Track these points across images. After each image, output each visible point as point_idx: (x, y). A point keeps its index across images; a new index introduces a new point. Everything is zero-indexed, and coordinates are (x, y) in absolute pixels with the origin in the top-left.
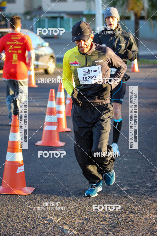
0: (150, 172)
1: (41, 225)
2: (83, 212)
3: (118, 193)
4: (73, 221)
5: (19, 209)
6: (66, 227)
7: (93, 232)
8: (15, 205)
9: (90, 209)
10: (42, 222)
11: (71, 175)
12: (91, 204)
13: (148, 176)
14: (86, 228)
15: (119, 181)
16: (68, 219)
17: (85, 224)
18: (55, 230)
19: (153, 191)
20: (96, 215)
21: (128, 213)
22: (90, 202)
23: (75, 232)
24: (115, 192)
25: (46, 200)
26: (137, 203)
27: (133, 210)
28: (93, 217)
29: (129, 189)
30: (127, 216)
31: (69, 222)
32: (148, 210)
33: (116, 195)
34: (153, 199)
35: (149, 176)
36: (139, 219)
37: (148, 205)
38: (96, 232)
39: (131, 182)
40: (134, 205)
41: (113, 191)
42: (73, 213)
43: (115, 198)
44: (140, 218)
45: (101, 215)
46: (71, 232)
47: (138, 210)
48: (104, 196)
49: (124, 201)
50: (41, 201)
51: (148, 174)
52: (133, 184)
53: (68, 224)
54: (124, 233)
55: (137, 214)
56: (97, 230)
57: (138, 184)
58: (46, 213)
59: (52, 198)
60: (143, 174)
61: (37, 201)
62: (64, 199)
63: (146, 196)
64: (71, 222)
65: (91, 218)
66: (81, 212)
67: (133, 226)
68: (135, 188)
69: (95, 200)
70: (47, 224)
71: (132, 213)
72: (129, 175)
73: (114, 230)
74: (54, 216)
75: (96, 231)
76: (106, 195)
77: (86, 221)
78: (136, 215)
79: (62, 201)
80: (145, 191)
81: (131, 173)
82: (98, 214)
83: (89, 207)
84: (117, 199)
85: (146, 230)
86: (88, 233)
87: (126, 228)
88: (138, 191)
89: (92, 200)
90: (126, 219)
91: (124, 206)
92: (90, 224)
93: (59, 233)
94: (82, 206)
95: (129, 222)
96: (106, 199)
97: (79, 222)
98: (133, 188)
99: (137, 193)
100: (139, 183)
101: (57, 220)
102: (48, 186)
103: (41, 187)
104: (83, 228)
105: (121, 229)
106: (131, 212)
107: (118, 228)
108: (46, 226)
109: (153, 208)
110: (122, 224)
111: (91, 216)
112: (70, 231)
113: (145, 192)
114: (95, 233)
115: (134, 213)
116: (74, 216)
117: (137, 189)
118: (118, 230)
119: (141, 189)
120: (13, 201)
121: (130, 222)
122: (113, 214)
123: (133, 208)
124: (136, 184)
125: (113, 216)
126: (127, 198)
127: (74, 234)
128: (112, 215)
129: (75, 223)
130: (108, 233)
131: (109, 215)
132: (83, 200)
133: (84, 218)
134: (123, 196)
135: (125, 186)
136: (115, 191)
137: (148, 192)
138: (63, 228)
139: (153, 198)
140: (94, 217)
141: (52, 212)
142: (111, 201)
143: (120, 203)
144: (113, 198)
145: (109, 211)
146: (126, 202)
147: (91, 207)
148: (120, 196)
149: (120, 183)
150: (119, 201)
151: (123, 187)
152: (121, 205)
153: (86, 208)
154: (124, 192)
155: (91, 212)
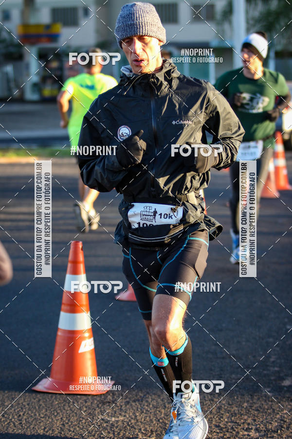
3: (275, 390)
5: (84, 421)
8: (76, 413)
9: (219, 421)
12: (221, 412)
15: (276, 369)
20: (231, 432)
22: (220, 409)
25: (136, 405)
28: (225, 437)
43: (269, 401)
45: (241, 433)
48: (247, 398)
49: (285, 406)
50: (126, 406)
58: (135, 428)
59: (147, 401)
61: (118, 407)
76: (251, 395)
79: (165, 407)
82: (235, 431)
83: (217, 418)
84: (272, 402)
89: (224, 405)
91: (285, 416)
96: (251, 402)
103: (127, 380)
120: (72, 406)
122: (265, 431)
125: (264, 435)
128: (262, 433)
131: (257, 434)
132: (206, 404)
134: (284, 397)
135: (288, 378)
136: (269, 387)
141: (146, 426)
142: (260, 407)
143: (278, 409)
144: (265, 401)
145: (257, 425)
146: (289, 408)
147: (222, 417)
148: (278, 396)
149: (278, 372)
150: (275, 406)
151: (284, 379)
152: (280, 414)
153: (212, 420)
154: (285, 389)
155: (222, 428)
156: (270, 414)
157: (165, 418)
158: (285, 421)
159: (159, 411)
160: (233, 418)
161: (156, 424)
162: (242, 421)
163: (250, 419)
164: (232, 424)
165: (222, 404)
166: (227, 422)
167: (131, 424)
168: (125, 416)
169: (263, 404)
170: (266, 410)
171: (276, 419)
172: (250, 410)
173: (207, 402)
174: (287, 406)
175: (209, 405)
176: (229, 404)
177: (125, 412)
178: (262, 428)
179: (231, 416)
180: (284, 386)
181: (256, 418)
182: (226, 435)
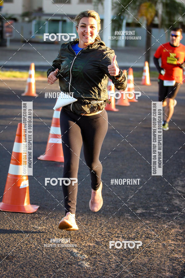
0: (166, 195)
2: (93, 234)
3: (132, 215)
4: (83, 245)
6: (75, 251)
7: (106, 257)
9: (101, 231)
13: (165, 199)
14: (98, 253)
15: (132, 203)
16: (77, 241)
17: (96, 248)
18: (63, 252)
19: (171, 215)
20: (108, 238)
21: (144, 238)
22: (101, 224)
23: (85, 256)
24: (128, 215)
25: (53, 220)
26: (153, 227)
27: (150, 235)
29: (144, 212)
30: (143, 241)
32: (166, 235)
33: (130, 217)
36: (157, 245)
37: (166, 231)
38: (110, 257)
39: (146, 204)
40: (150, 230)
41: (127, 213)
42: (82, 235)
43: (129, 221)
45: (114, 239)
46: (82, 255)
47: (154, 236)
48: (116, 219)
50: (47, 220)
51: (165, 196)
52: (148, 207)
53: (77, 247)
54: (140, 259)
55: (154, 239)
56: (110, 255)
57: (154, 207)
58: (52, 234)
60: (159, 197)
61: (42, 221)
63: (164, 220)
64: (80, 245)
65: (103, 242)
67: (149, 252)
68: (151, 212)
72: (144, 197)
73: (129, 256)
75: (109, 256)
76: (119, 218)
77: (98, 245)
78: (153, 241)
80: (162, 215)
81: (146, 194)
82: (110, 237)
84: (131, 222)
85: (165, 258)
86: (100, 258)
87: (143, 254)
88: (155, 215)
89: (103, 222)
90: (142, 245)
91: (139, 230)
92: (102, 248)
93: (68, 256)
94: (92, 228)
95: (146, 248)
96: (119, 221)
97: (89, 246)
98: (149, 211)
99: (154, 216)
100: (154, 206)
104: (94, 252)
105: (137, 255)
106: (147, 237)
107: (133, 253)
109: (172, 234)
112: (80, 255)
114: (108, 259)
115: (150, 238)
116: (84, 238)
117: (152, 213)
118: (134, 256)
119: (158, 213)
122: (128, 238)
123: (150, 232)
124: (151, 207)
127: (84, 258)
129: (85, 246)
130: (122, 259)
131: (123, 240)
132: (93, 221)
133: (95, 241)
135: (140, 209)
136: (129, 213)
137: (166, 216)
142: (124, 224)
143: (135, 226)
144: (127, 221)
145: (123, 235)
146: (141, 226)
147: (103, 229)
148: (134, 219)
149: (134, 205)
151: (137, 209)
152: (136, 229)
153: (97, 231)
154: (138, 214)
155: (103, 235)
156: (130, 229)
158: (139, 233)
160: (109, 230)
161: (65, 232)
162: (114, 232)
163: (119, 231)
164: (109, 233)
165: (102, 222)
166: (105, 232)
167: (50, 231)
168: (46, 226)
169: (126, 223)
170: (128, 226)
171: (134, 232)
172: (119, 226)
173: (93, 220)
174: (140, 225)
175: (95, 222)
177: (46, 224)
178: (126, 236)
179: (108, 229)
181: (122, 231)
182: (105, 239)
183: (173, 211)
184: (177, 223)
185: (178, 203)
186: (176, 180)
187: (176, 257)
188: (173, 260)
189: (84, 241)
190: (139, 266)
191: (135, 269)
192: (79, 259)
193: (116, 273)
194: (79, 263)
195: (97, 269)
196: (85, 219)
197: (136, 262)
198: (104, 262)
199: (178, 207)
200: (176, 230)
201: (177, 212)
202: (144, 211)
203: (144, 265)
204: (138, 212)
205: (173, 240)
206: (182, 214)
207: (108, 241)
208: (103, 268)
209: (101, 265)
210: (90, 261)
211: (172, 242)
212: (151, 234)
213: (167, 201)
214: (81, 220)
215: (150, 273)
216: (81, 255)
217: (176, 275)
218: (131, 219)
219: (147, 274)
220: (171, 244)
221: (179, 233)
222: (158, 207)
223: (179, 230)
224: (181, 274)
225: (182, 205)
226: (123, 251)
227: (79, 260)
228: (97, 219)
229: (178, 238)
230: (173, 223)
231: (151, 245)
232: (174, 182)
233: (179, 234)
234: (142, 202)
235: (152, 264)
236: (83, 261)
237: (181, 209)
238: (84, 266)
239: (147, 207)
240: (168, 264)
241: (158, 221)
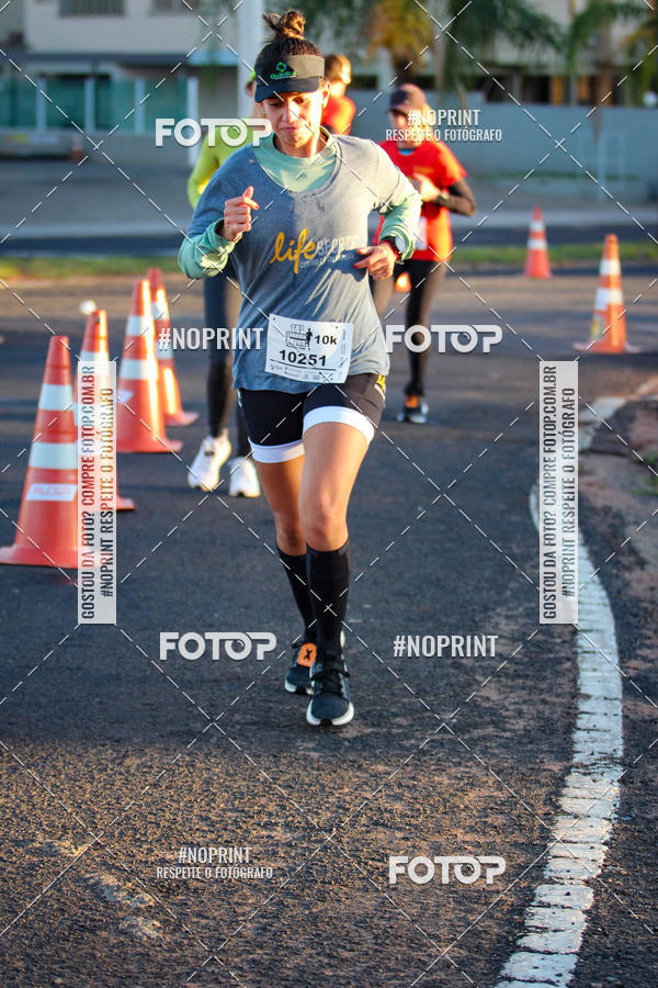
0: (452, 671)
1: (10, 869)
2: (179, 819)
3: (324, 747)
4: (140, 857)
6: (109, 880)
7: (223, 900)
9: (208, 808)
10: (14, 859)
11: (132, 679)
12: (211, 789)
13: (446, 685)
14: (193, 884)
16: (118, 847)
18: (64, 888)
20: (233, 831)
21: (364, 825)
22: (208, 783)
23: (146, 899)
24: (311, 745)
26: (400, 786)
27: (387, 815)
28: (220, 840)
29: (368, 735)
30: (359, 836)
31: (122, 857)
32: (445, 813)
33: (315, 755)
34: (467, 773)
35: (452, 685)
36: (411, 849)
37: (447, 796)
38: (236, 899)
39: (376, 704)
40: (389, 795)
41: (303, 741)
42: (138, 824)
43: (312, 768)
44: (414, 847)
45: (254, 832)
46: (132, 896)
47: (403, 816)
48: (266, 761)
49: (347, 778)
51: (447, 675)
52: (385, 714)
53: (117, 868)
54: (347, 902)
55: (400, 829)
56: (236, 891)
57: (405, 716)
58: (29, 822)
59: (54, 767)
60: (427, 677)
62: (105, 770)
63: (439, 760)
64: (130, 859)
65: (212, 845)
66: (175, 822)
67: (383, 874)
68: (394, 731)
69: (229, 775)
70: (32, 866)
71: (383, 825)
72: (369, 682)
73: (307, 891)
74: (62, 835)
75: (232, 893)
76: (275, 756)
78: (399, 835)
79: (94, 778)
80: (433, 741)
81: (375, 672)
82: (240, 828)
83: (203, 803)
84: (318, 770)
85: (438, 892)
86: (201, 902)
87: (358, 884)
88: (407, 743)
89: (217, 775)
90: (357, 850)
91: (348, 798)
93: (83, 900)
94: (175, 798)
95: (370, 862)
96: (275, 769)
97: (163, 861)
98: (385, 730)
99: (402, 747)
100: (407, 711)
101: (74, 850)
102: (38, 721)
103: (9, 723)
104: (180, 881)
105: (336, 888)
106: (376, 824)
107: (323, 882)
108: (31, 876)
109: (467, 807)
110: (341, 869)
111: (214, 836)
112: (125, 894)
113: (431, 747)
114: (229, 904)
115: (387, 826)
116: (145, 834)
117: (398, 734)
118: (324, 891)
119: (418, 735)
121: (373, 859)
122: (304, 829)
123: (386, 805)
124: (395, 715)
125: (303, 837)
126: (360, 766)
127: (142, 906)
128: (299, 834)
129: (146, 862)
130: (281, 903)
131: (288, 835)
132: (180, 774)
133: (185, 843)
134: (345, 761)
136: (311, 740)
137: (447, 746)
138: (98, 883)
139: (467, 770)
140: (226, 841)
141: (53, 818)
142: (294, 779)
143: (332, 785)
144: (305, 768)
145: (287, 817)
146: (354, 783)
147: (213, 800)
148: (330, 759)
150: (326, 779)
152: (337, 795)
153: (192, 807)
154: (346, 743)
155: (214, 821)
156: (314, 795)
157: (92, 802)
158: (348, 810)
159: (81, 788)
160: (236, 803)
162: (256, 808)
163: (273, 804)
164: (235, 815)
165: (215, 774)
166: (224, 810)
167: (21, 812)
168: (7, 796)
169: (299, 775)
170: (306, 787)
171: (327, 805)
173: (181, 769)
174: (350, 779)
175: (186, 776)
176: (228, 774)
177: (8, 789)
178: (299, 822)
179: (232, 797)
180: (345, 739)
181: (285, 802)
183: (476, 726)
184: (487, 769)
185: (494, 695)
186: (490, 617)
187: (479, 891)
188: (470, 899)
189: (145, 846)
190: (344, 927)
191: (328, 938)
192: (121, 909)
193: (255, 956)
194: (123, 925)
195: (186, 942)
196: (151, 767)
197: (331, 913)
198: (214, 918)
199: (492, 711)
200: (485, 792)
201: (490, 730)
202: (369, 730)
203: (362, 923)
204: (348, 736)
205: (472, 829)
206: (508, 734)
207: (231, 842)
208: (210, 938)
209: (204, 927)
210: (162, 917)
211: (468, 838)
212: (390, 812)
213: (454, 691)
214: (137, 769)
215: (381, 952)
216: (131, 894)
217: (476, 952)
218: (318, 761)
219: (371, 952)
220: (464, 842)
221: (492, 805)
222: (419, 715)
223: (495, 794)
224: (498, 949)
225: (506, 704)
226: (284, 875)
227: (121, 914)
228: (193, 766)
229: (489, 820)
230: (474, 770)
231: (388, 851)
232: (481, 624)
233: (492, 809)
234: (363, 698)
235: (390, 919)
236: (138, 916)
237: (505, 717)
238: (139, 933)
239: (381, 715)
240: (450, 916)
241: (417, 765)
